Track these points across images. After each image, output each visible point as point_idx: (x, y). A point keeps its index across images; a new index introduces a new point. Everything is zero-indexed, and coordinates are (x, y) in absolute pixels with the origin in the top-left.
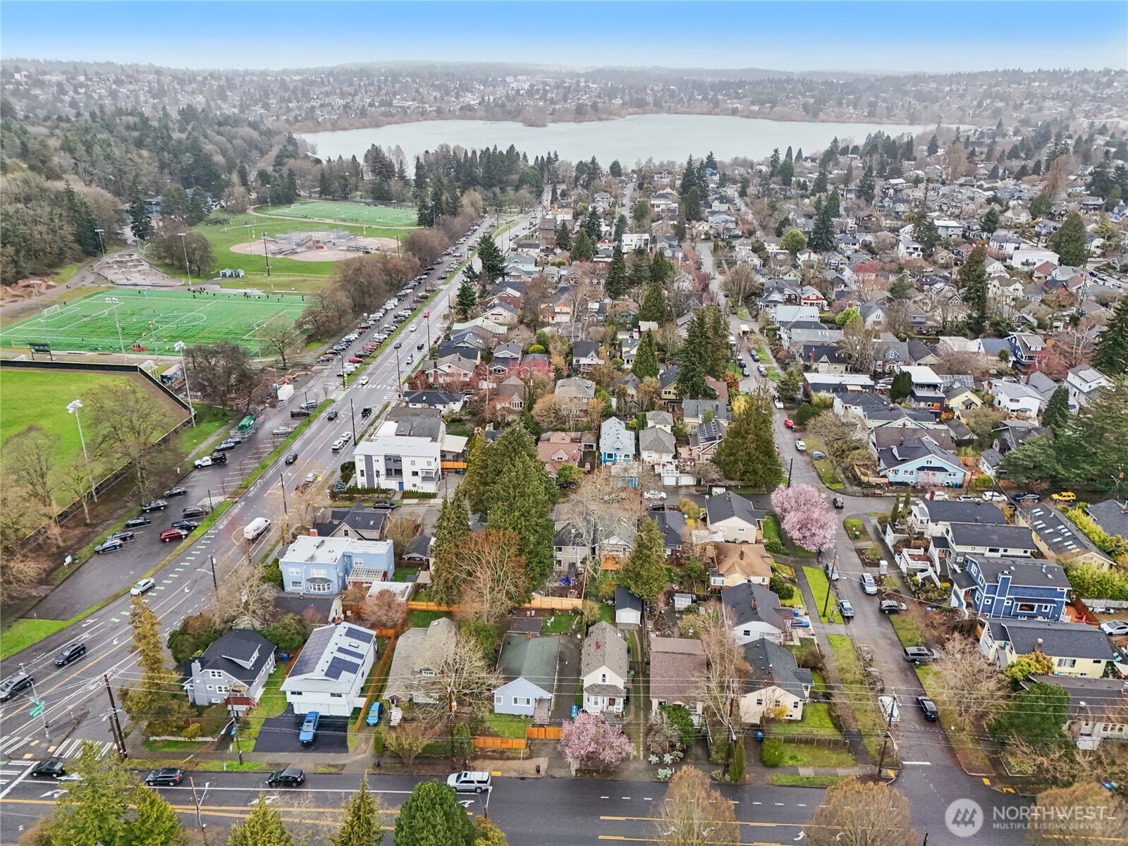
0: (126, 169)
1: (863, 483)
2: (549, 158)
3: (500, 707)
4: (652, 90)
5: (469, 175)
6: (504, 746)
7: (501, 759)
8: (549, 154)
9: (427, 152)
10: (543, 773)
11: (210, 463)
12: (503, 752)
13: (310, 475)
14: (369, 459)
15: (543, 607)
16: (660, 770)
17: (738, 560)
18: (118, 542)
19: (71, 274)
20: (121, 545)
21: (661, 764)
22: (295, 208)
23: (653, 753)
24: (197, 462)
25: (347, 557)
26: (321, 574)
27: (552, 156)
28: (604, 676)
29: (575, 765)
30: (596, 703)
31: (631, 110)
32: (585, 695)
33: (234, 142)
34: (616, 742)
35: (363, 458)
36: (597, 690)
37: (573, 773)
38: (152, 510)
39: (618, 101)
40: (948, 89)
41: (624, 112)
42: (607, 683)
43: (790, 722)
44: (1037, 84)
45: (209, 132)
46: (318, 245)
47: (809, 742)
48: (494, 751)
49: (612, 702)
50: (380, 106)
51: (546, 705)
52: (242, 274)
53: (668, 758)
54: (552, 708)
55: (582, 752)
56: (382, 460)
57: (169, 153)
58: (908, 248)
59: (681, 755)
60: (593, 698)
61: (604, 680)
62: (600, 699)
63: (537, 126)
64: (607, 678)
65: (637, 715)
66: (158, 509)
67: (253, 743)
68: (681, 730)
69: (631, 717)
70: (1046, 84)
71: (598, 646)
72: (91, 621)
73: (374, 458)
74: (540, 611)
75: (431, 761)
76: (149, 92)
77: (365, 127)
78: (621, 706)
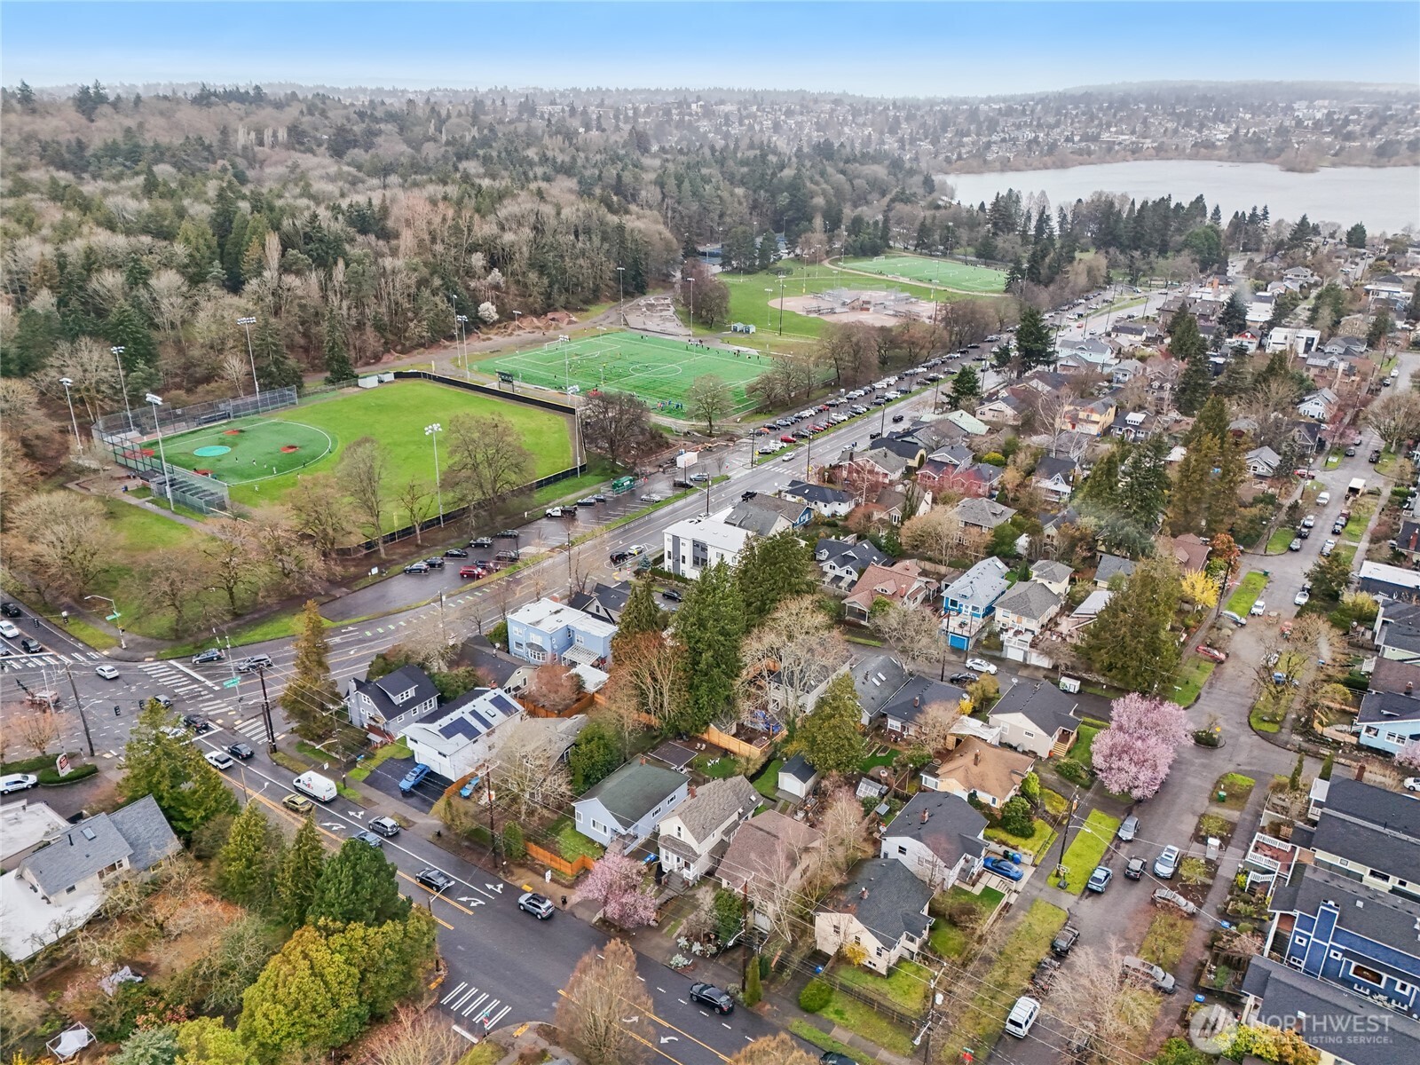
0: (712, 207)
1: (1315, 734)
2: (1253, 215)
3: (580, 826)
5: (1111, 233)
6: (553, 864)
8: (1255, 209)
9: (1080, 201)
10: (567, 907)
11: (559, 514)
13: (634, 547)
14: (676, 540)
15: (720, 744)
17: (971, 764)
18: (424, 566)
19: (600, 313)
20: (426, 571)
22: (878, 262)
24: (548, 511)
25: (569, 631)
26: (537, 640)
27: (1259, 212)
28: (679, 829)
32: (659, 844)
33: (856, 182)
35: (671, 537)
36: (669, 842)
37: (594, 920)
38: (477, 546)
42: (682, 838)
45: (830, 170)
46: (864, 306)
48: (542, 866)
49: (686, 865)
50: (1081, 141)
52: (753, 329)
57: (766, 191)
61: (679, 834)
63: (1301, 171)
64: (682, 833)
66: (481, 545)
67: (367, 774)
71: (694, 795)
72: (351, 628)
74: (714, 748)
76: (817, 123)
77: (1046, 167)
78: (693, 873)
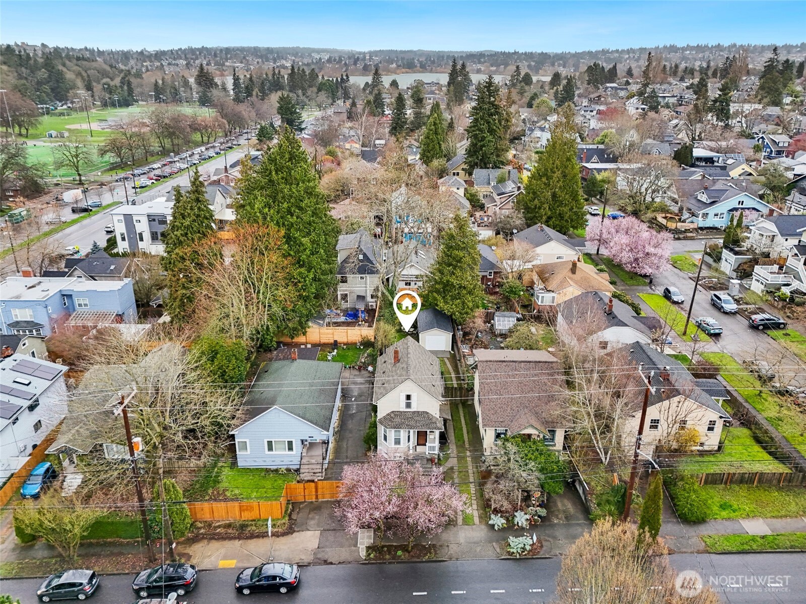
1: (672, 230)
2: (342, 79)
3: (245, 458)
4: (418, 60)
6: (247, 516)
7: (239, 538)
12: (243, 527)
14: (129, 219)
15: (323, 341)
16: (512, 540)
17: (570, 274)
21: (512, 528)
23: (496, 511)
25: (67, 297)
26: (26, 315)
27: (345, 77)
28: (408, 397)
29: (365, 539)
30: (397, 442)
31: (404, 70)
32: (381, 430)
33: (88, 72)
34: (437, 494)
35: (122, 218)
36: (397, 420)
37: (363, 554)
39: (394, 65)
40: (627, 56)
41: (398, 71)
42: (414, 408)
43: (702, 453)
44: (688, 52)
47: (747, 480)
48: (229, 526)
49: (422, 438)
51: (318, 452)
52: (66, 134)
53: (521, 519)
54: (330, 456)
55: (377, 514)
56: (145, 220)
58: (637, 109)
59: (543, 512)
60: (392, 434)
61: (408, 405)
62: (403, 434)
64: (413, 401)
65: (461, 459)
68: (542, 470)
69: (453, 462)
70: (694, 52)
71: (397, 359)
73: (135, 218)
74: (318, 345)
75: (116, 550)
78: (437, 444)
